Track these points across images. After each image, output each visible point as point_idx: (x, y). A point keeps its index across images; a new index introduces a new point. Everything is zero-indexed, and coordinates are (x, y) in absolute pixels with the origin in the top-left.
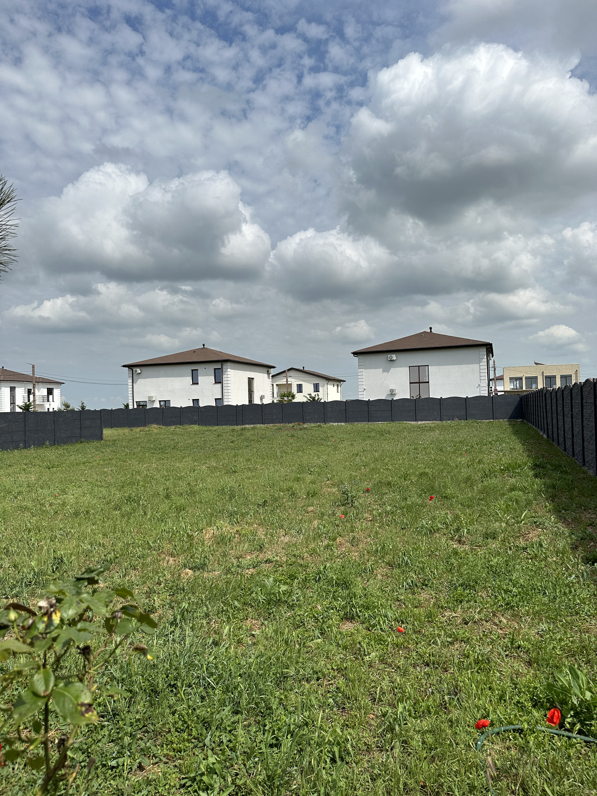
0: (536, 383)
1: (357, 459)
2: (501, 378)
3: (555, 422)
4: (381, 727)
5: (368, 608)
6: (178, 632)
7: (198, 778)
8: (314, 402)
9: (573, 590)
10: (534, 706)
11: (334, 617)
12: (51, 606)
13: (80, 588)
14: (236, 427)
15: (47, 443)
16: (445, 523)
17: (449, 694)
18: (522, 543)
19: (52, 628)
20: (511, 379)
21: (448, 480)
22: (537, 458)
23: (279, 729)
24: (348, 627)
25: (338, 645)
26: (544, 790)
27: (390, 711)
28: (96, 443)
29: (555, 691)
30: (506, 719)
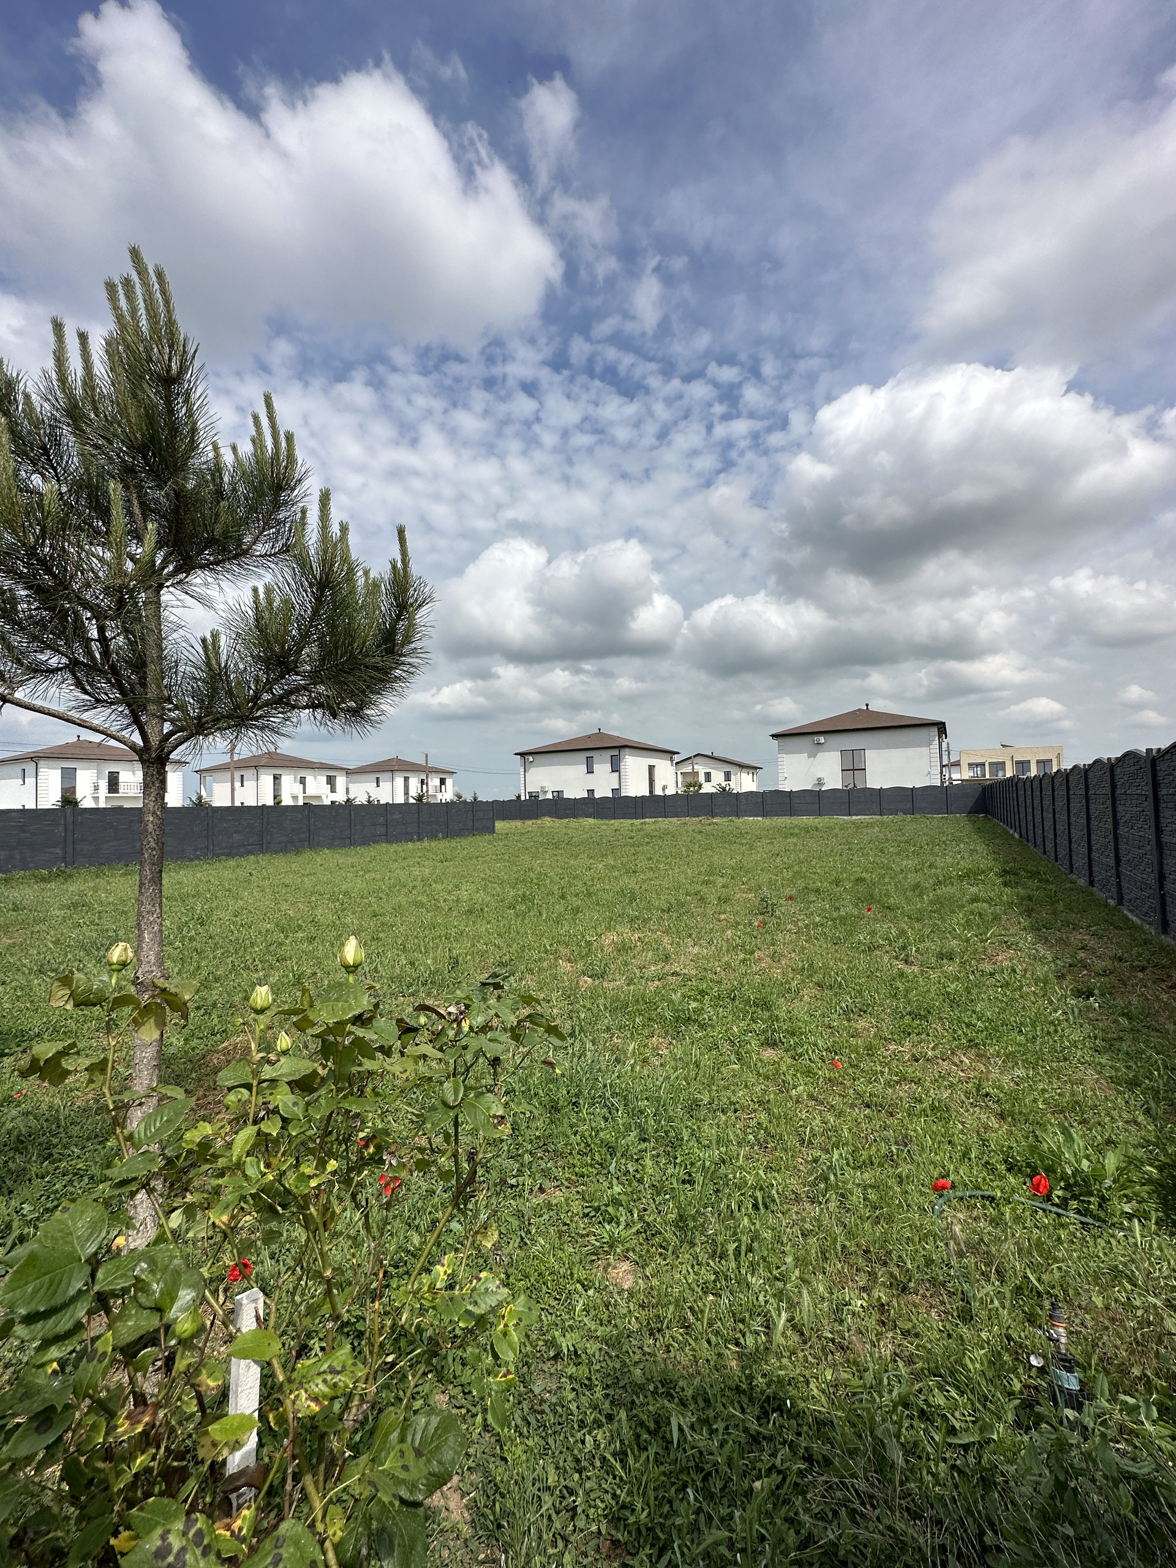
0: (1004, 769)
1: (778, 859)
2: (957, 764)
3: (1030, 818)
4: (812, 1174)
5: (793, 1034)
6: (577, 1045)
7: (603, 1208)
8: (724, 792)
9: (1059, 1029)
10: (1009, 1170)
11: (753, 1042)
12: (461, 1013)
13: (486, 994)
14: (635, 821)
15: (440, 835)
16: (888, 939)
17: (897, 1143)
18: (988, 967)
19: (462, 1036)
20: (970, 765)
21: (891, 888)
22: (1006, 862)
23: (692, 1164)
24: (769, 1054)
25: (759, 1074)
26: (1026, 1277)
27: (823, 1157)
28: (487, 837)
29: (1039, 1154)
30: (971, 1182)
